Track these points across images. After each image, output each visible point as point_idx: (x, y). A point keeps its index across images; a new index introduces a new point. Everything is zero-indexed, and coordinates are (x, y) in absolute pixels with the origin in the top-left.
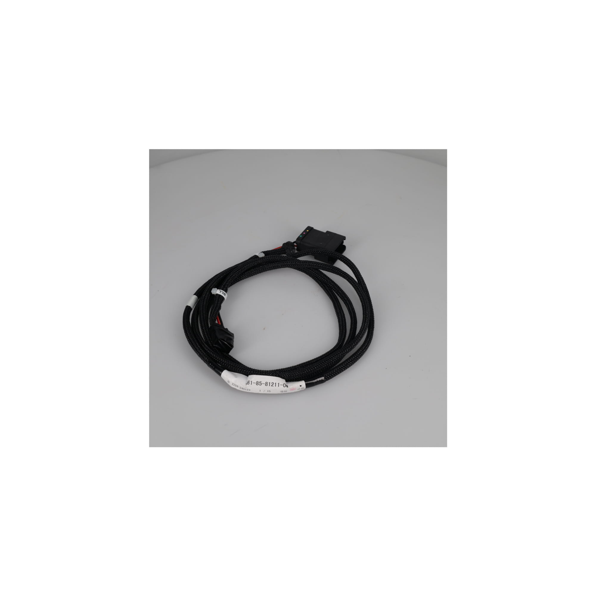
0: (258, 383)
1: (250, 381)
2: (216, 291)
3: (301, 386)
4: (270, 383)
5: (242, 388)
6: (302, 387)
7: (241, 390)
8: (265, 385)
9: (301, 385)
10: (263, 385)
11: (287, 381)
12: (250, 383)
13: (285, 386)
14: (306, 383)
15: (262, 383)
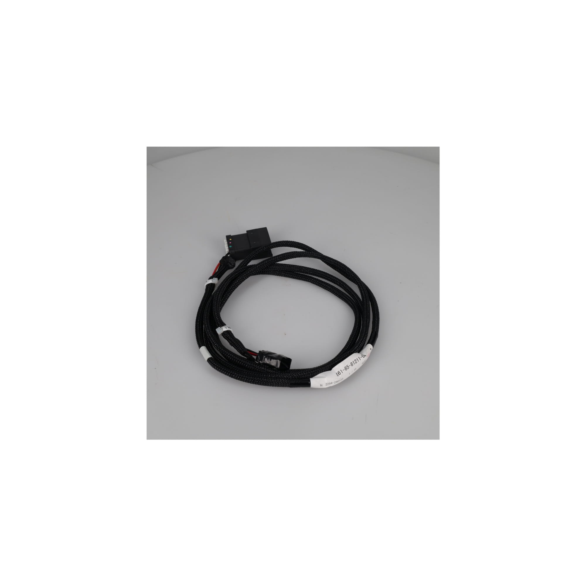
0: (346, 368)
1: (340, 371)
2: (220, 330)
4: (353, 362)
5: (336, 381)
7: (336, 383)
8: (351, 365)
10: (350, 367)
11: (359, 352)
12: (341, 372)
13: (363, 357)
15: (348, 366)
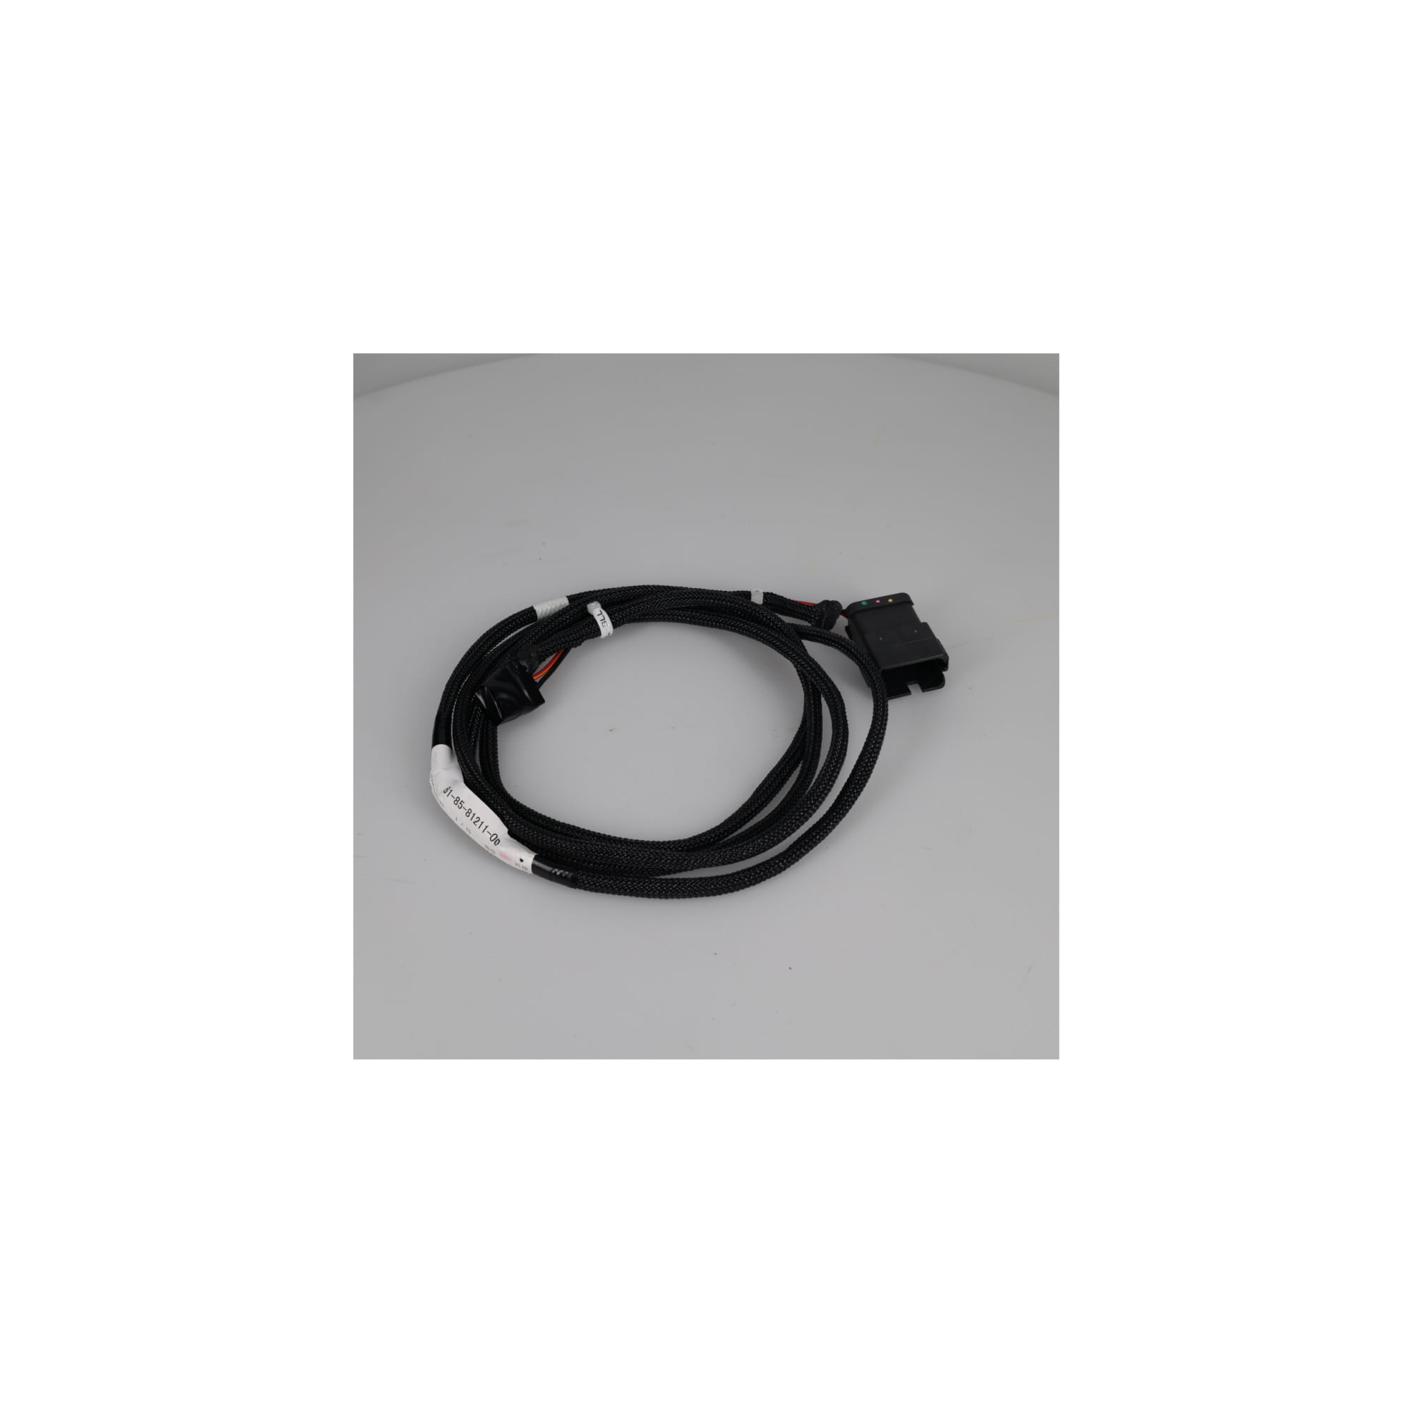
2: (596, 609)
3: (522, 860)
6: (521, 863)
9: (523, 858)
13: (492, 839)
14: (537, 863)
